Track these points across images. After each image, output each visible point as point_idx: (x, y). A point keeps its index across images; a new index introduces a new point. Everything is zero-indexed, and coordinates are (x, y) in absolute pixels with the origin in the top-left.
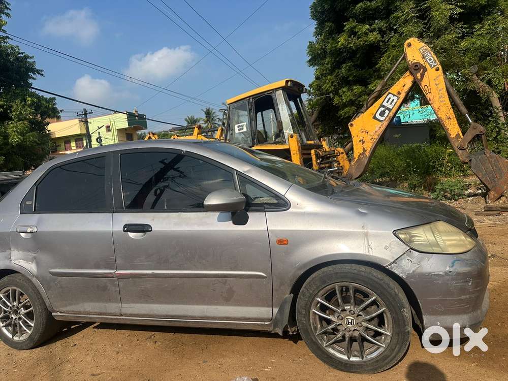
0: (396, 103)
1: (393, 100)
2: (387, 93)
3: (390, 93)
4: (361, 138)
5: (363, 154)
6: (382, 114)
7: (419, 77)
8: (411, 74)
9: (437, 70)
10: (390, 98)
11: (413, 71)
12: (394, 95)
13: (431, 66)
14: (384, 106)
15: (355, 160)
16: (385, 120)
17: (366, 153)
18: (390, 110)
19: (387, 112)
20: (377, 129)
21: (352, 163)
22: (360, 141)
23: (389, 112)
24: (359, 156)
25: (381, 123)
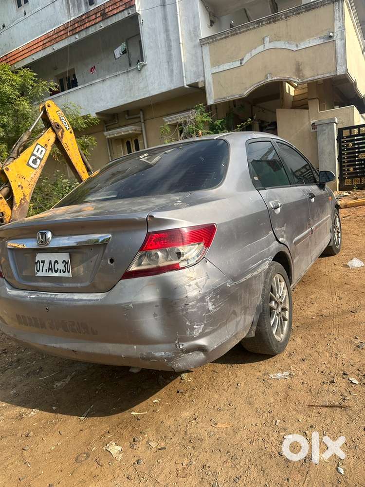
0: (45, 154)
1: (42, 151)
2: (36, 144)
3: (37, 144)
4: (19, 184)
5: (24, 199)
6: (34, 162)
7: (60, 136)
8: (54, 131)
9: (71, 133)
10: (39, 149)
11: (55, 129)
12: (42, 147)
13: (66, 128)
14: (35, 155)
15: (18, 205)
16: (38, 168)
17: (26, 198)
18: (41, 160)
19: (38, 161)
20: (32, 176)
21: (15, 208)
22: (19, 186)
23: (41, 161)
24: (21, 201)
25: (35, 171)
